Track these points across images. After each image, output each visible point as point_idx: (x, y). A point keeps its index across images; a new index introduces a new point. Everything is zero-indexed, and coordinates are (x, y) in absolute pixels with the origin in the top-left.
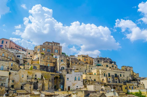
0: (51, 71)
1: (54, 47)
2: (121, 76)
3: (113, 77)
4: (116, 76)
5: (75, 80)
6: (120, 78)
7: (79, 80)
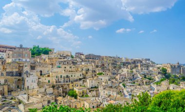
0: (16, 76)
1: (24, 52)
2: (72, 76)
3: (64, 77)
4: (67, 77)
5: (32, 82)
6: (71, 78)
7: (35, 82)
